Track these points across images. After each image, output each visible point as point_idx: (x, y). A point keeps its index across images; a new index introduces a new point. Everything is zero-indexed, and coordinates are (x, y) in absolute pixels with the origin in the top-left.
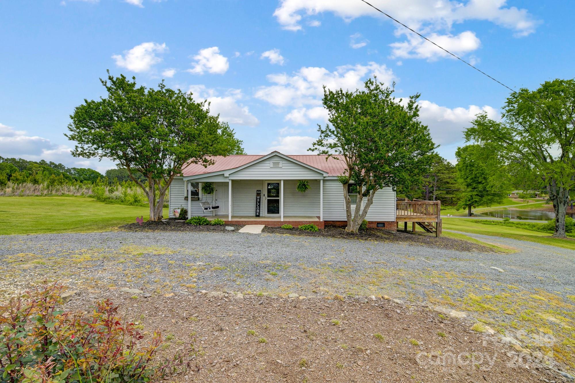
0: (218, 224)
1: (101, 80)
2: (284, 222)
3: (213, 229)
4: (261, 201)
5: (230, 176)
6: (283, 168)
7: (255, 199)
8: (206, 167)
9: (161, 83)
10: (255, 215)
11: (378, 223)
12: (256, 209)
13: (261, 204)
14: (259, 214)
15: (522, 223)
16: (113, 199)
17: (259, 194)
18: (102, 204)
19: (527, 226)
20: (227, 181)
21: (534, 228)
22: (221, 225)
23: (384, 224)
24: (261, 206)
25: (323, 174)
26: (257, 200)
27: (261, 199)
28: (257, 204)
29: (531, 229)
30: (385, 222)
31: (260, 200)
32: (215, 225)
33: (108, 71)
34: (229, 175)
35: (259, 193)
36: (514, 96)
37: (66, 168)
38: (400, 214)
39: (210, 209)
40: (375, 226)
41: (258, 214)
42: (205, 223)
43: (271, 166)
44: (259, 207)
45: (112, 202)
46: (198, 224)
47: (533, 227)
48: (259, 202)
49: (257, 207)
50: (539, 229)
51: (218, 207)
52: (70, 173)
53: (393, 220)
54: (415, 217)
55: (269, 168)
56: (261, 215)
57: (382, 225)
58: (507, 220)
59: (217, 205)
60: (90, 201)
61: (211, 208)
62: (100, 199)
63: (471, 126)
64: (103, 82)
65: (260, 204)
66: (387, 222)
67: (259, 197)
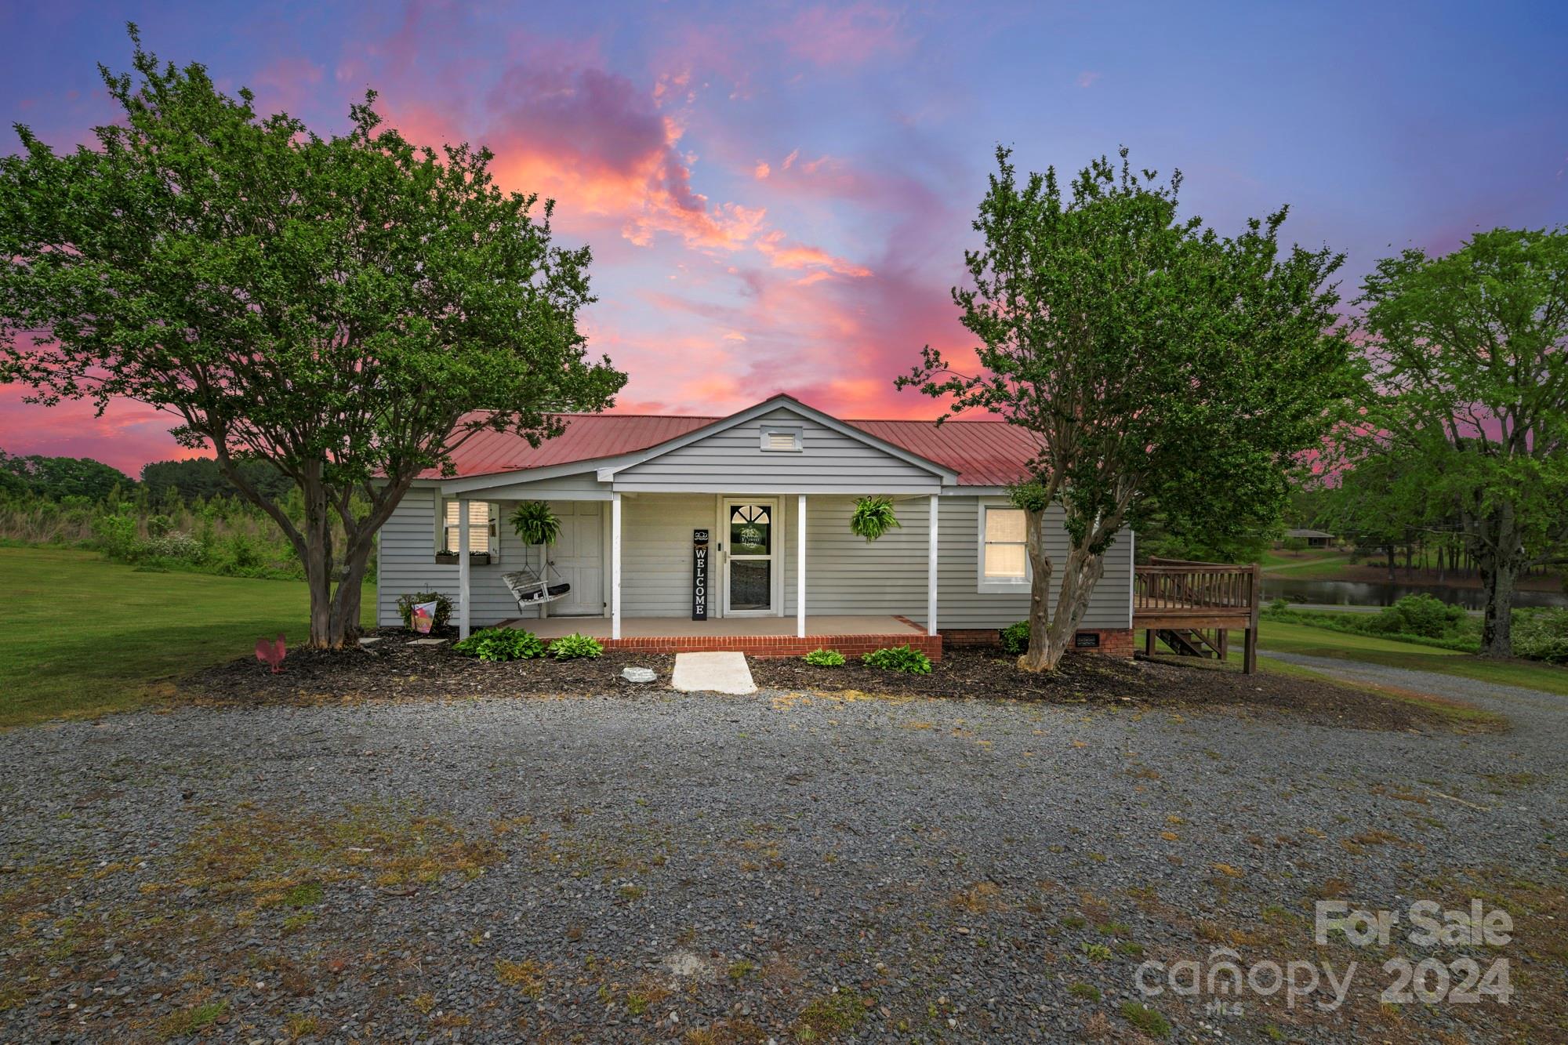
0: (579, 656)
1: (105, 72)
2: (811, 643)
3: (576, 681)
4: (710, 567)
5: (619, 478)
6: (806, 453)
7: (690, 559)
8: (535, 443)
9: (364, 104)
10: (690, 613)
11: (1080, 635)
12: (695, 595)
13: (710, 575)
14: (705, 609)
15: (1314, 613)
16: (162, 553)
17: (701, 540)
18: (127, 570)
19: (1329, 622)
20: (605, 497)
21: (1349, 627)
22: (592, 659)
23: (1096, 637)
24: (710, 583)
25: (941, 478)
26: (696, 563)
27: (710, 559)
28: (695, 577)
29: (1340, 627)
30: (1101, 630)
31: (706, 563)
32: (570, 657)
33: (132, 28)
34: (615, 475)
35: (703, 538)
36: (1385, 271)
37: (9, 458)
38: (1144, 606)
39: (541, 595)
41: (699, 611)
42: (530, 653)
43: (764, 448)
44: (705, 587)
45: (159, 565)
46: (504, 658)
47: (1346, 625)
48: (705, 570)
49: (695, 586)
50: (1361, 629)
51: (565, 588)
52: (21, 472)
53: (1126, 625)
54: (1188, 614)
55: (757, 452)
56: (710, 614)
57: (1092, 641)
58: (1279, 607)
59: (561, 582)
60: (83, 561)
61: (546, 591)
62: (120, 555)
64: (112, 83)
65: (706, 577)
66: (1106, 630)
67: (701, 554)
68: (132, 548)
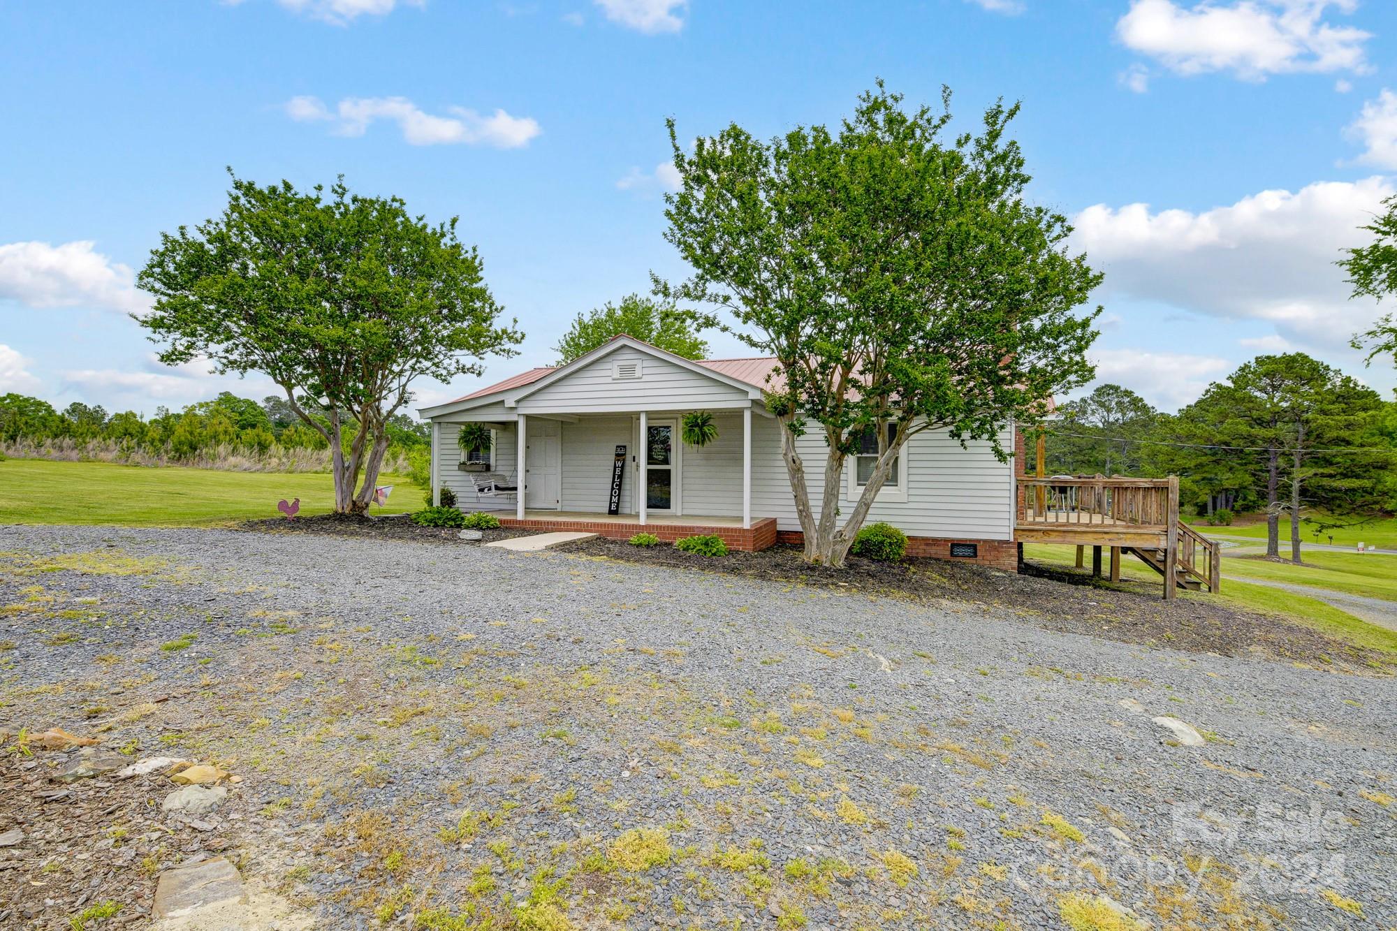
2: (648, 528)
3: (431, 536)
4: (627, 475)
5: (522, 404)
7: (611, 468)
10: (607, 510)
11: (956, 545)
12: (613, 495)
13: (627, 480)
14: (619, 507)
17: (621, 455)
20: (513, 418)
23: (975, 547)
24: (627, 486)
25: (747, 393)
26: (616, 471)
27: (627, 469)
28: (613, 482)
30: (979, 541)
31: (622, 471)
34: (518, 401)
35: (623, 452)
40: (944, 552)
41: (615, 507)
42: (452, 523)
43: (615, 377)
44: (620, 490)
48: (621, 477)
49: (613, 489)
53: (1005, 537)
55: (611, 381)
56: (625, 511)
57: (969, 551)
61: (493, 488)
63: (1367, 241)
65: (621, 482)
66: (985, 541)
67: (620, 464)
68: (423, 475)
